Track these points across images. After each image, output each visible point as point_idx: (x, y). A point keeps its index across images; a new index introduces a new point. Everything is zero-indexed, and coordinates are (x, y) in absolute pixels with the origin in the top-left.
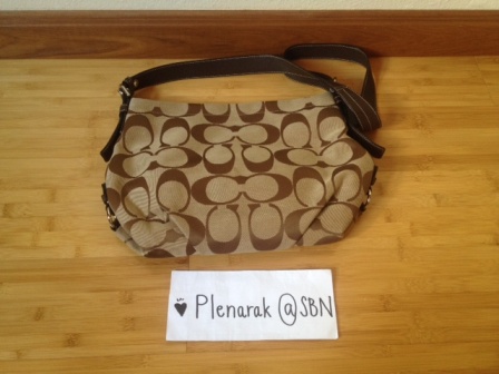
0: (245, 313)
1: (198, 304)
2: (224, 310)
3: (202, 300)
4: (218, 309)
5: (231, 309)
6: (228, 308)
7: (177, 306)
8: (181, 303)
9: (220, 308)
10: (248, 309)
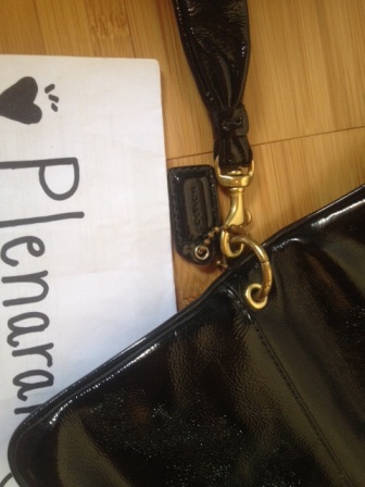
0: (26, 341)
1: (42, 165)
2: (28, 264)
3: (59, 178)
4: (29, 240)
6: (37, 278)
7: (27, 87)
8: (41, 100)
9: (35, 246)
10: (42, 350)
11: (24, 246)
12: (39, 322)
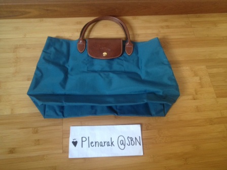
5: (97, 143)
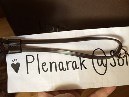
0: (65, 67)
2: (48, 66)
5: (54, 64)
6: (51, 64)
7: (13, 65)
8: (15, 63)
9: (44, 64)
10: (67, 63)
11: (44, 67)
12: (61, 64)
